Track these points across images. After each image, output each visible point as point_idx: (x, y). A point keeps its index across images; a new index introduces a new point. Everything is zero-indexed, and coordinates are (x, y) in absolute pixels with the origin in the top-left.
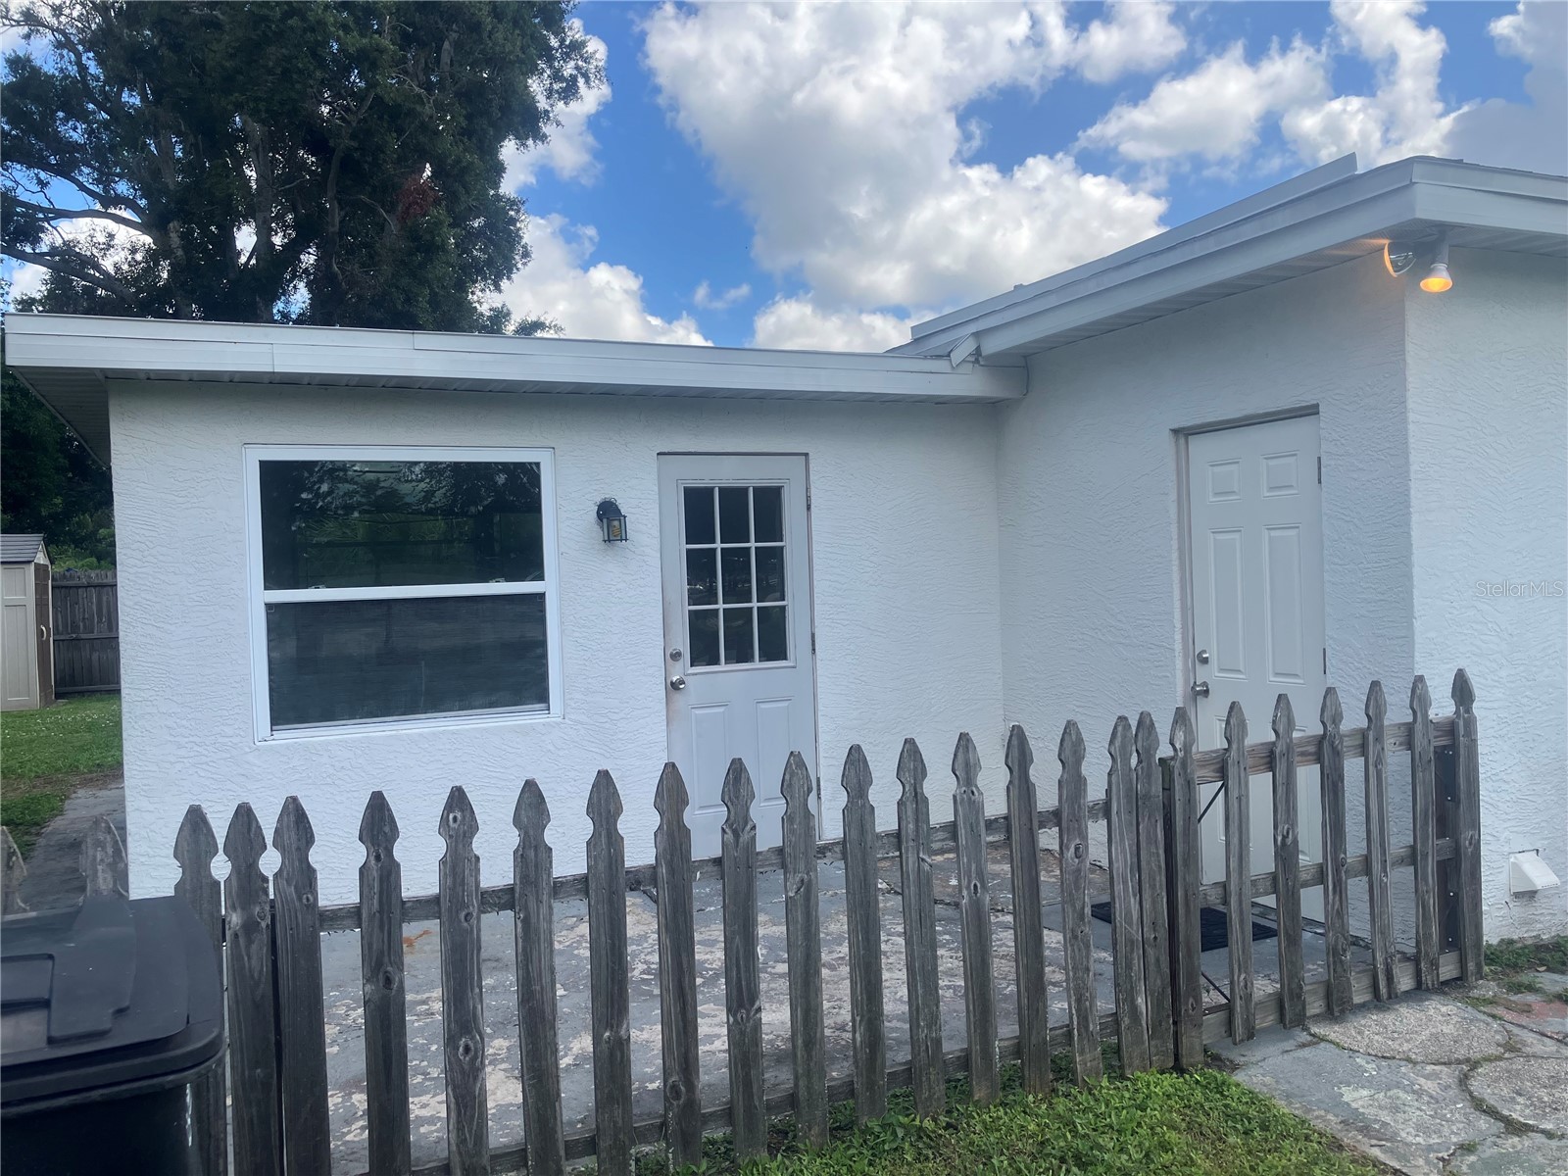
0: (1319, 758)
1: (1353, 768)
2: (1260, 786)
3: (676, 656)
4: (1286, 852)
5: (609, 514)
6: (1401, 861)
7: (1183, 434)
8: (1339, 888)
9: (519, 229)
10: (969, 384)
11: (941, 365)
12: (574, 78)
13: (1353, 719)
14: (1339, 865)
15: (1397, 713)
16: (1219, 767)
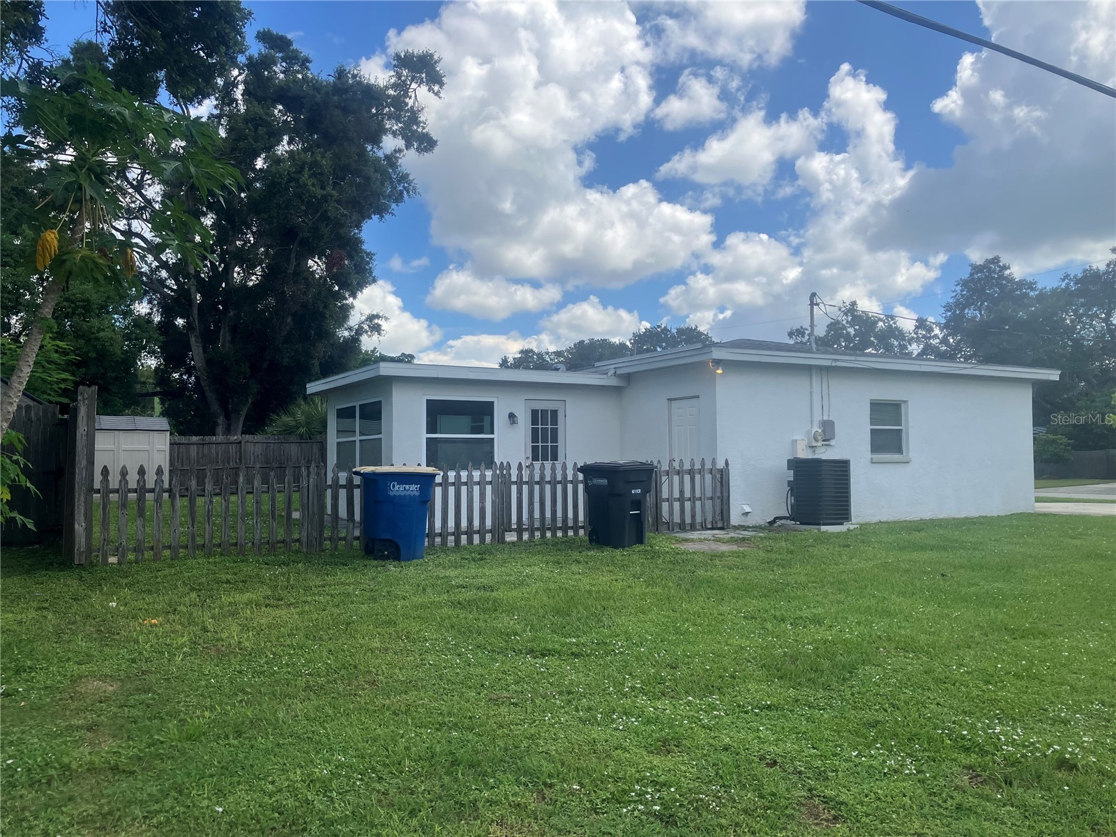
0: (690, 474)
1: (698, 477)
2: (676, 478)
3: (528, 458)
4: (682, 492)
5: (512, 416)
6: (709, 499)
7: (670, 400)
8: (694, 503)
9: (371, 268)
10: (613, 382)
11: (605, 376)
12: (401, 192)
13: (698, 466)
14: (694, 497)
15: (708, 466)
16: (667, 473)
